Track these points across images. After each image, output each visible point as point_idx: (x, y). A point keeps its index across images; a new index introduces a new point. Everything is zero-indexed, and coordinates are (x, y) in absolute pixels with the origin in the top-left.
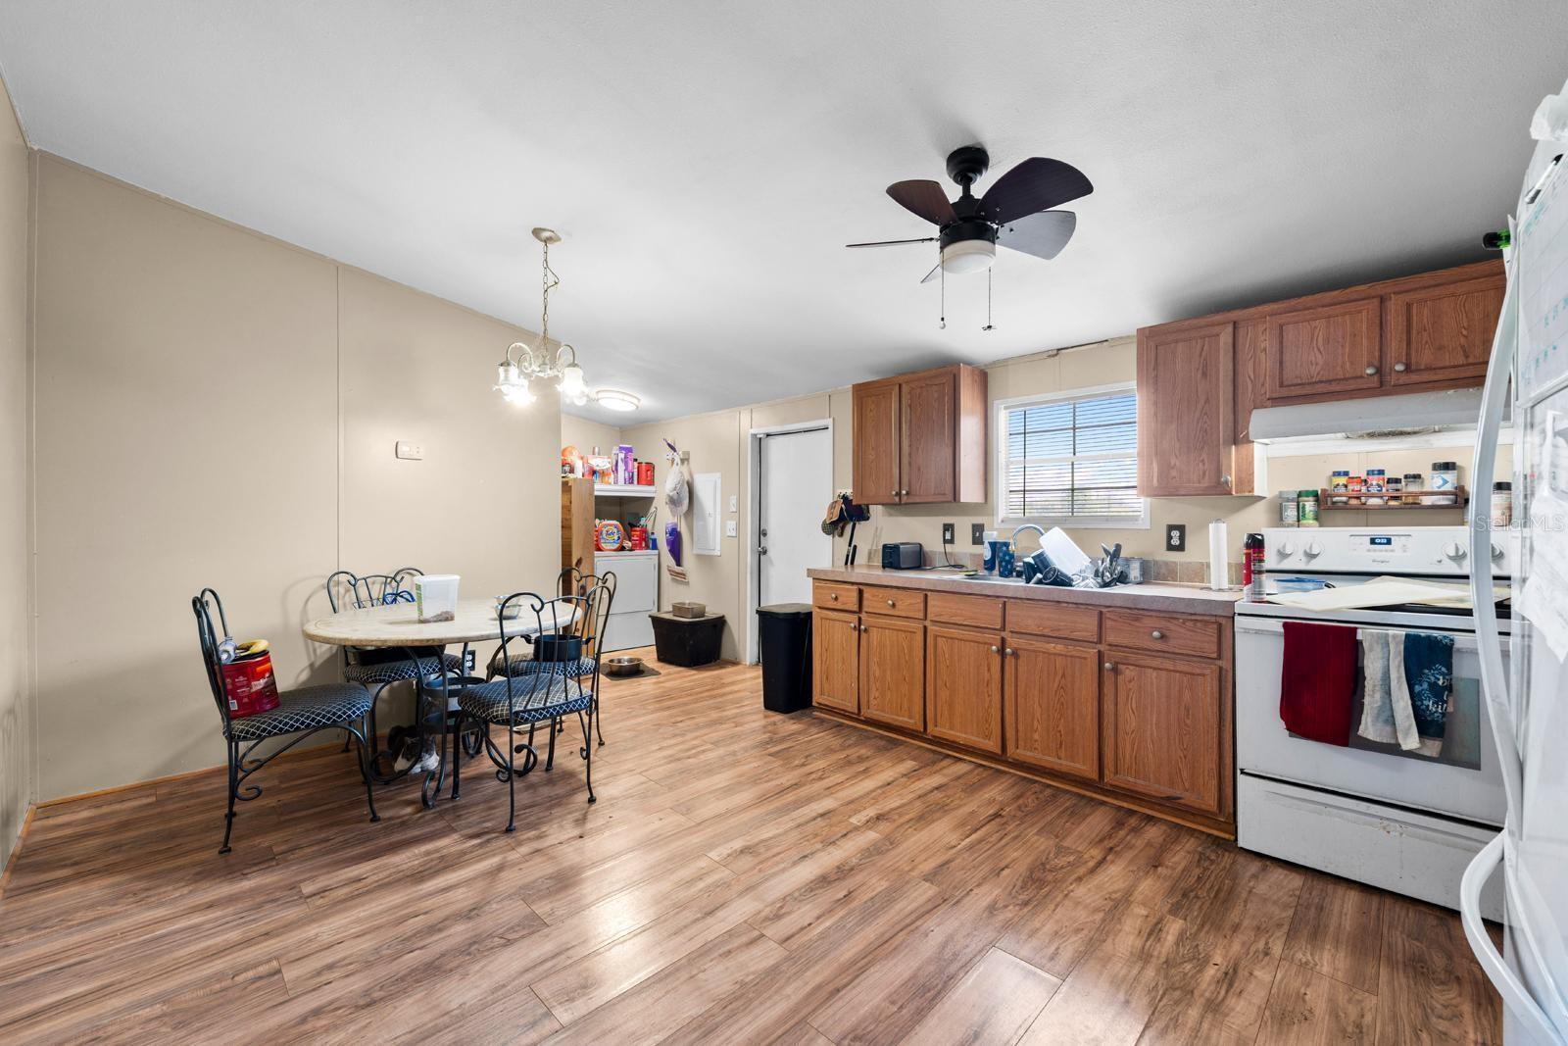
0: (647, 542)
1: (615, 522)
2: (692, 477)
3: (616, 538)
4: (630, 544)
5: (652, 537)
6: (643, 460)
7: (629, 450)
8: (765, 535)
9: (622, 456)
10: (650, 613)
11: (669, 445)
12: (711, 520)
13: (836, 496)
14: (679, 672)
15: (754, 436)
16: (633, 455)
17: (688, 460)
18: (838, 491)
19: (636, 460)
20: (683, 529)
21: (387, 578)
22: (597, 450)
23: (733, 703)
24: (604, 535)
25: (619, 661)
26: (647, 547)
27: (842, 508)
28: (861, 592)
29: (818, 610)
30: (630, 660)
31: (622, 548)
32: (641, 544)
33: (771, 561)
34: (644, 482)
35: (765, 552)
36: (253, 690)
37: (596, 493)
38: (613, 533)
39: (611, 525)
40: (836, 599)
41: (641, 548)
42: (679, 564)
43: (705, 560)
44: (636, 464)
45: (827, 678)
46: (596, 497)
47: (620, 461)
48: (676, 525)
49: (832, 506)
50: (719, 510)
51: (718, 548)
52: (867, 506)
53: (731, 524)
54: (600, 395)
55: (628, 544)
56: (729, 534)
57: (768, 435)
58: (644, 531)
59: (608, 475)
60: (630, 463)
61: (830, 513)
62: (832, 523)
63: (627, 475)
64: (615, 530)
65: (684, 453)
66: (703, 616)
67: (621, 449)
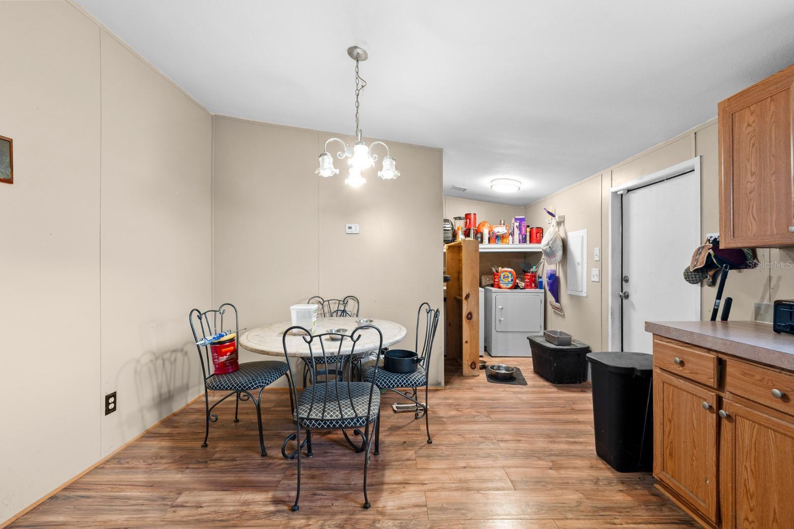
0: (535, 283)
1: (510, 270)
2: (566, 235)
3: (510, 280)
4: (523, 284)
5: (540, 280)
6: (535, 225)
7: (521, 220)
8: (627, 281)
9: (517, 224)
10: (529, 335)
11: (549, 213)
12: (579, 268)
13: (705, 240)
14: (544, 386)
15: (615, 194)
16: (524, 224)
17: (563, 222)
18: (708, 236)
19: (528, 226)
20: (560, 274)
21: (339, 301)
22: (502, 222)
23: (568, 436)
24: (502, 278)
25: (499, 368)
26: (536, 287)
27: (709, 255)
28: (721, 364)
29: (659, 371)
30: (507, 369)
31: (516, 287)
32: (531, 285)
33: (633, 306)
34: (535, 241)
35: (627, 297)
36: (220, 361)
37: (480, 250)
38: (508, 277)
39: (506, 271)
40: (682, 363)
41: (531, 288)
42: (557, 301)
43: (576, 299)
44: (528, 229)
45: (671, 454)
46: (481, 253)
47: (515, 227)
48: (556, 271)
49: (698, 252)
50: (585, 260)
51: (585, 290)
52: (753, 250)
53: (595, 271)
54: (494, 183)
55: (522, 284)
56: (593, 279)
57: (629, 191)
58: (534, 275)
59: (508, 237)
60: (523, 229)
61: (695, 259)
62: (696, 271)
63: (521, 237)
64: (510, 275)
65: (559, 217)
66: (569, 344)
67: (516, 220)
